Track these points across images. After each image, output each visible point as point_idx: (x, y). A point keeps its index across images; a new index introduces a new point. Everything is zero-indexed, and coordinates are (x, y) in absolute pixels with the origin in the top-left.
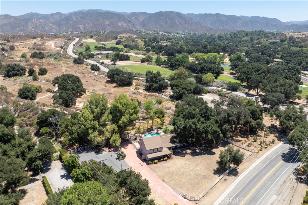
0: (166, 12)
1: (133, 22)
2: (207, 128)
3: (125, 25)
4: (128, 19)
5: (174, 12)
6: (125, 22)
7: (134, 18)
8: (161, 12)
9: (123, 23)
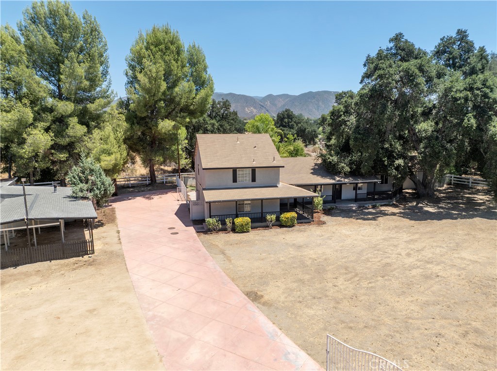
0: (319, 92)
1: (268, 108)
2: (488, 91)
3: (255, 112)
4: (260, 102)
5: (331, 92)
6: (255, 108)
7: (269, 102)
8: (311, 92)
9: (252, 108)
